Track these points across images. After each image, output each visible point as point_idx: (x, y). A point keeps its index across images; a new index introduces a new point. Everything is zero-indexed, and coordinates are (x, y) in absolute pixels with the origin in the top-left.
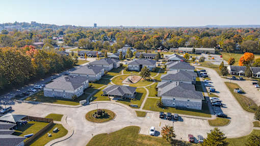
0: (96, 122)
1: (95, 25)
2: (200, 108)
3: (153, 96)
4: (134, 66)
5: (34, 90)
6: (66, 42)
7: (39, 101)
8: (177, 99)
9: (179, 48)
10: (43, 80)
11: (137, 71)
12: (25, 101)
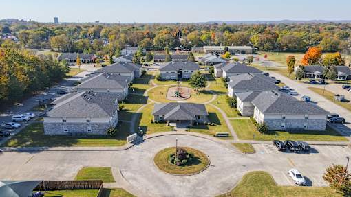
0: (186, 174)
1: (56, 19)
2: (324, 129)
3: (235, 116)
4: (170, 72)
5: (17, 125)
6: (25, 43)
7: (40, 145)
8: (288, 117)
9: (204, 47)
10: (20, 104)
11: (175, 80)
12: (7, 149)
